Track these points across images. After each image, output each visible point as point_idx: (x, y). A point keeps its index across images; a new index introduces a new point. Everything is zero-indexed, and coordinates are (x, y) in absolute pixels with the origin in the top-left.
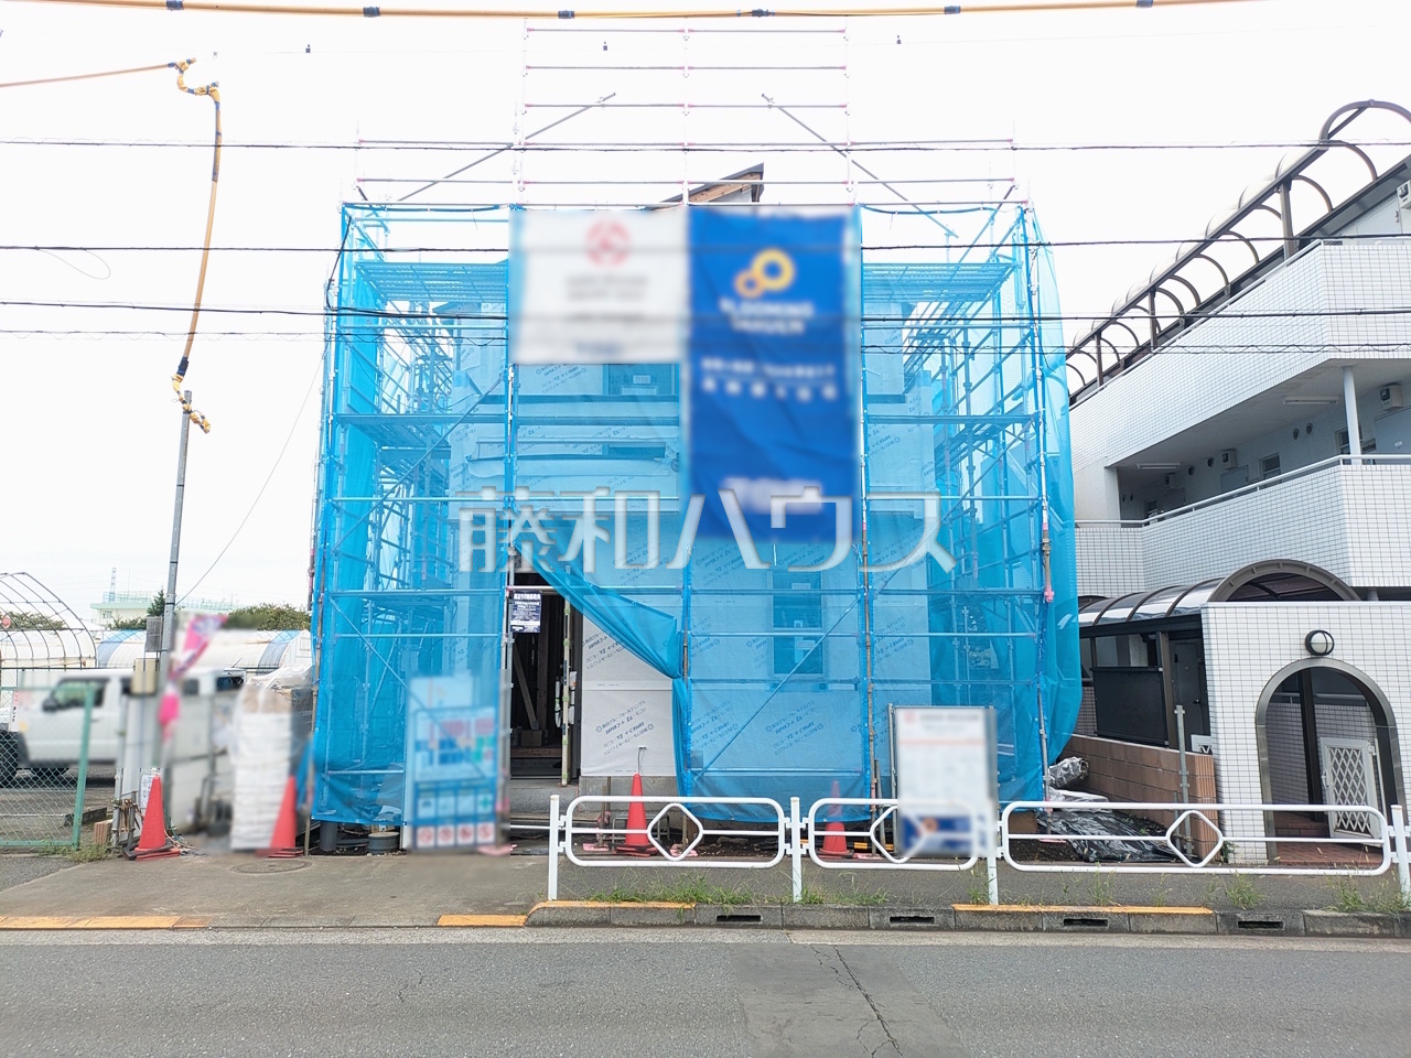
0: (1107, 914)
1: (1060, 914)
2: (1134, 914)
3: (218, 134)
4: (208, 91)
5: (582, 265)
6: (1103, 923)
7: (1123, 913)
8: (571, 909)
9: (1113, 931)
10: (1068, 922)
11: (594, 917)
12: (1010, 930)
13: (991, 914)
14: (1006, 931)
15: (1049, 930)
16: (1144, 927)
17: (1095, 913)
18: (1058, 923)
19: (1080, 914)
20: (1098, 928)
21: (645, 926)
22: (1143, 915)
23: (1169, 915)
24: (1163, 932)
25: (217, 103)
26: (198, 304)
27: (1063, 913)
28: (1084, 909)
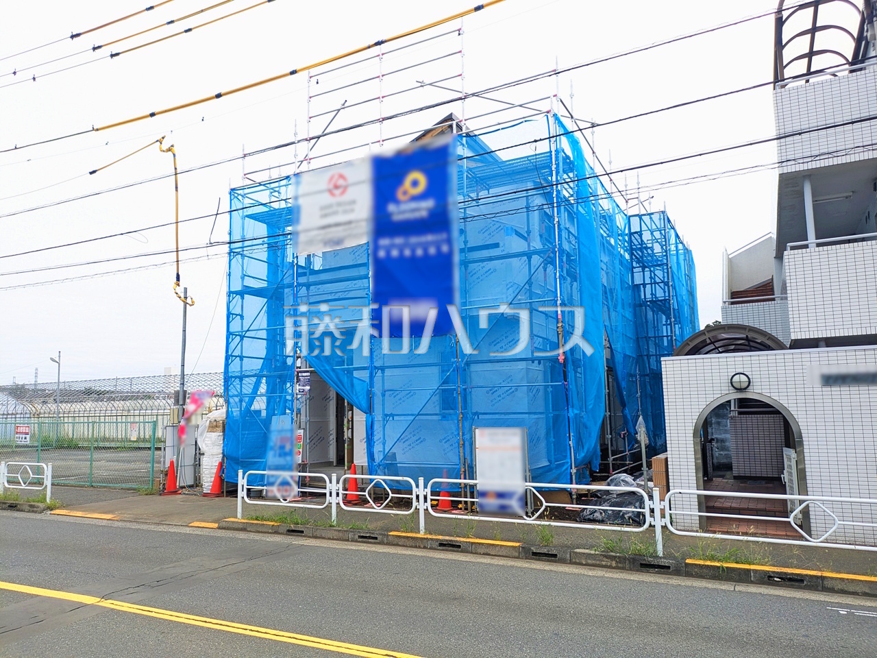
0: (460, 542)
1: (437, 540)
2: (475, 543)
3: (176, 169)
4: (169, 150)
5: (326, 199)
6: (459, 546)
7: (469, 542)
8: (232, 522)
9: (465, 551)
10: (441, 545)
11: (241, 526)
12: (411, 547)
14: (410, 547)
15: (431, 548)
16: (479, 551)
17: (455, 541)
18: (435, 545)
19: (447, 540)
20: (457, 550)
22: (480, 544)
23: (493, 545)
24: (489, 555)
25: (174, 155)
26: (177, 248)
27: (439, 539)
28: (447, 538)
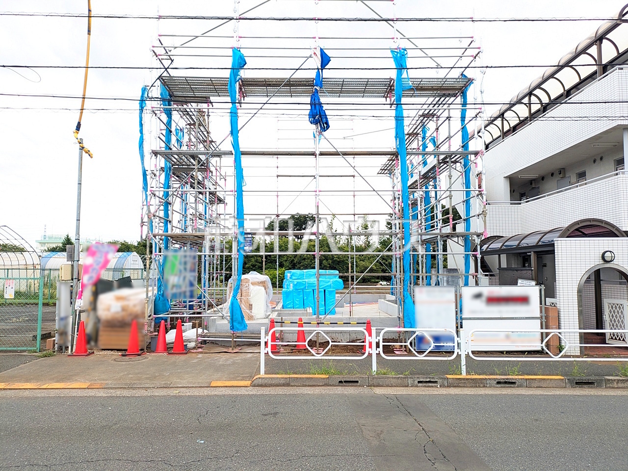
0: (516, 379)
1: (495, 379)
2: (529, 379)
3: (90, 11)
6: (514, 383)
7: (523, 379)
8: (272, 378)
9: (521, 386)
10: (498, 383)
11: (282, 382)
12: (472, 387)
13: (464, 379)
15: (490, 387)
16: (533, 385)
17: (511, 379)
18: (494, 383)
19: (504, 379)
20: (512, 386)
21: (305, 386)
22: (533, 379)
23: (544, 379)
24: (541, 387)
